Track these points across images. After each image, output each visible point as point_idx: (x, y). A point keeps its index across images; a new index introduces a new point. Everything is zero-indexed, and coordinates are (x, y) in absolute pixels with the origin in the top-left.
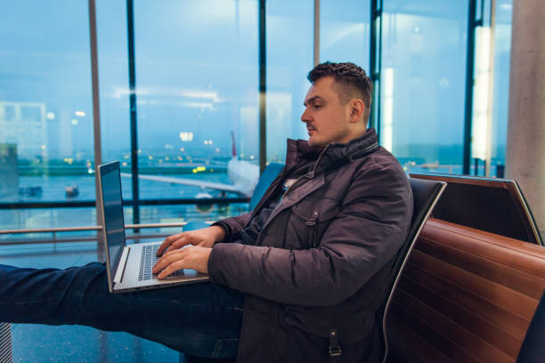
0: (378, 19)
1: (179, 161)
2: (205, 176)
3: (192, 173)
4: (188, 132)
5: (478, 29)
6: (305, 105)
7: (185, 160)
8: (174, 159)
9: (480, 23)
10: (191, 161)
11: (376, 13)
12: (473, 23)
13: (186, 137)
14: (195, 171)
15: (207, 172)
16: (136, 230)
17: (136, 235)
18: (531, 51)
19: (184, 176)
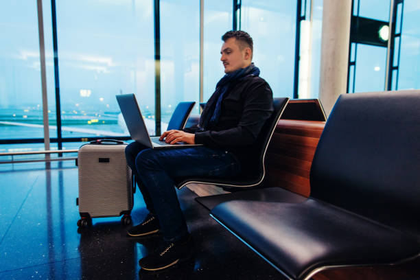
0: (238, 10)
1: (74, 115)
2: (98, 126)
3: (87, 124)
4: (87, 89)
5: (302, 22)
6: (221, 53)
7: (79, 114)
8: (70, 113)
9: (304, 18)
10: (85, 114)
11: (237, 6)
12: (300, 18)
13: (84, 93)
14: (89, 122)
15: (100, 123)
16: (60, 154)
17: (60, 158)
18: (332, 39)
19: (81, 126)
